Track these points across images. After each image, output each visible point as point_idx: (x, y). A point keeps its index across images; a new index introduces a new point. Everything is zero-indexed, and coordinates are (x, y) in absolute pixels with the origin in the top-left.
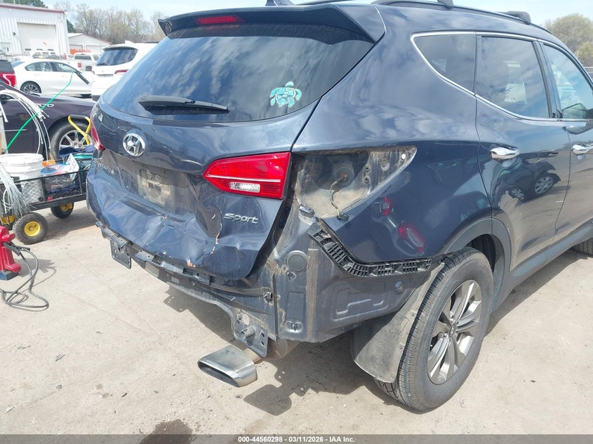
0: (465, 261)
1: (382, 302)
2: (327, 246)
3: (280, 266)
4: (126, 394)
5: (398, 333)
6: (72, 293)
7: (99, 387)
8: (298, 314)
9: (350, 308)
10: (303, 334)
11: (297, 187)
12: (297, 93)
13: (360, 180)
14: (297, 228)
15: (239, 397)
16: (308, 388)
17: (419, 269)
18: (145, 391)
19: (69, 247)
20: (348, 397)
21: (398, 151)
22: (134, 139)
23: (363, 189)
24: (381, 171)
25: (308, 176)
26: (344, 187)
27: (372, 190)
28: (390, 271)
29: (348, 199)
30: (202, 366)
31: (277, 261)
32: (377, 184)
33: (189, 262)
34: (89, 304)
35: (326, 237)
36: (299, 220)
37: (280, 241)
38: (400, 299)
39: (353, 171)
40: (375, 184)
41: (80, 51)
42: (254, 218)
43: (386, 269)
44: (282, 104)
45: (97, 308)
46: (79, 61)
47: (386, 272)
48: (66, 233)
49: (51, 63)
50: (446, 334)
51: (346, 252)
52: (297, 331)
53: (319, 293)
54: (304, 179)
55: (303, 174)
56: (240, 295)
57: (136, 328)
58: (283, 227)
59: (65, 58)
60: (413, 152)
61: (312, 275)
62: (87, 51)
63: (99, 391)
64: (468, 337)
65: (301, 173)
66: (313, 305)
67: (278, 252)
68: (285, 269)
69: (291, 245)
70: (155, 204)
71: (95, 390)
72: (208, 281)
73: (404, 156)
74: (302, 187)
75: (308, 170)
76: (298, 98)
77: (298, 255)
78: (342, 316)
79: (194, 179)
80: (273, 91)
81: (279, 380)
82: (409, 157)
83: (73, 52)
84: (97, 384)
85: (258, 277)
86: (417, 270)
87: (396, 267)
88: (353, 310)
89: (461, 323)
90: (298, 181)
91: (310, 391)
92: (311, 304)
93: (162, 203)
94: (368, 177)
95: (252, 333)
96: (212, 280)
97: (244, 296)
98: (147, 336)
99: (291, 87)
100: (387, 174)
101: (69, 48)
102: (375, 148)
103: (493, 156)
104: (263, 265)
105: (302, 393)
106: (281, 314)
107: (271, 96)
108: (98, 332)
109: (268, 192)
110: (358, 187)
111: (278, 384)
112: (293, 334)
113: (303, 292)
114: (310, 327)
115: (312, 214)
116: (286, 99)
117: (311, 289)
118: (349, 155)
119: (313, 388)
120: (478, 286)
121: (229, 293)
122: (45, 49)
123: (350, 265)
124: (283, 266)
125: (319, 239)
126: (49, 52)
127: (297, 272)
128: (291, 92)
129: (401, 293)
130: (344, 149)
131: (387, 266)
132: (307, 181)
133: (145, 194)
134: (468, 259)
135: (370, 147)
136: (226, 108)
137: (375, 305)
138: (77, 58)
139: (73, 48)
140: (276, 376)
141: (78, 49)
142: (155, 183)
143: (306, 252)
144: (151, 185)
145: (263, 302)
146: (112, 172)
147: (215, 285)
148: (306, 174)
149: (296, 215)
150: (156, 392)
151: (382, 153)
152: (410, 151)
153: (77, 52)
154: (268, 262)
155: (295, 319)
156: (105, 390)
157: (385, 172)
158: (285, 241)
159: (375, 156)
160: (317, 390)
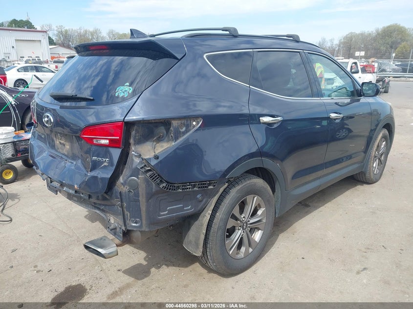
0: (246, 183)
1: (190, 207)
2: (148, 174)
3: (124, 187)
4: (51, 270)
5: (202, 225)
6: (28, 213)
7: (36, 266)
8: (137, 214)
9: (169, 210)
10: (141, 226)
11: (132, 141)
12: (130, 89)
13: (169, 137)
14: (132, 164)
15: (119, 270)
16: (163, 265)
17: (210, 187)
18: (63, 268)
19: (31, 185)
20: (186, 269)
21: (190, 120)
22: (48, 117)
23: (170, 142)
24: (180, 132)
25: (137, 135)
26: (162, 141)
27: (175, 142)
28: (190, 188)
29: (163, 148)
30: (86, 247)
31: (122, 184)
32: (178, 139)
33: (76, 186)
34: (38, 219)
35: (148, 169)
36: (133, 159)
37: (124, 172)
38: (201, 205)
39: (165, 132)
40: (176, 138)
41: (57, 58)
42: (107, 159)
43: (188, 187)
44: (121, 95)
45: (42, 221)
46: (56, 64)
47: (187, 188)
48: (31, 176)
49: (35, 66)
50: (240, 228)
51: (161, 177)
52: (137, 225)
53: (147, 201)
54: (135, 136)
55: (134, 134)
56: (106, 205)
57: (64, 232)
58: (125, 164)
59: (47, 62)
60: (200, 121)
61: (142, 190)
62: (62, 58)
63: (35, 269)
64: (260, 231)
65: (133, 133)
66: (144, 209)
67: (123, 178)
68: (127, 188)
69: (129, 175)
70: (63, 154)
71: (33, 268)
72: (88, 198)
73: (194, 123)
74: (135, 141)
75: (137, 131)
76: (130, 92)
77: (134, 180)
78: (164, 215)
79: (79, 138)
80: (118, 88)
81: (146, 261)
82: (198, 123)
83: (52, 58)
84: (35, 265)
85: (112, 194)
86: (207, 187)
87: (194, 186)
88: (171, 212)
89: (251, 221)
90: (132, 138)
91: (164, 266)
92: (143, 208)
93: (66, 153)
94: (172, 135)
95: (114, 228)
96: (90, 197)
97: (109, 205)
98: (70, 237)
99: (127, 86)
100: (184, 133)
101: (50, 56)
102: (174, 119)
103: (261, 121)
104: (115, 186)
105: (159, 268)
106: (127, 215)
107: (116, 91)
108: (40, 236)
109: (113, 144)
110: (168, 141)
111: (145, 263)
112: (135, 226)
113: (138, 201)
114: (144, 222)
115: (140, 156)
116: (124, 92)
117: (142, 200)
118: (161, 122)
119: (166, 265)
120: (260, 199)
121: (100, 204)
122: (34, 57)
123: (164, 185)
124: (126, 186)
125: (143, 170)
126: (36, 58)
127: (133, 190)
128: (127, 88)
129: (201, 201)
130: (155, 120)
131: (189, 185)
132: (137, 137)
133: (58, 149)
134: (248, 182)
135: (171, 119)
136: (92, 98)
137: (185, 209)
138: (55, 62)
139: (53, 55)
140: (145, 259)
141: (56, 56)
142: (62, 142)
143: (138, 178)
144: (60, 143)
145: (118, 208)
146: (43, 137)
147: (93, 200)
148: (135, 134)
149: (132, 157)
150: (70, 269)
151: (179, 122)
152: (199, 120)
153: (55, 58)
154: (117, 185)
155: (135, 218)
156: (39, 268)
157: (182, 132)
158: (126, 172)
159: (175, 123)
160: (168, 266)
